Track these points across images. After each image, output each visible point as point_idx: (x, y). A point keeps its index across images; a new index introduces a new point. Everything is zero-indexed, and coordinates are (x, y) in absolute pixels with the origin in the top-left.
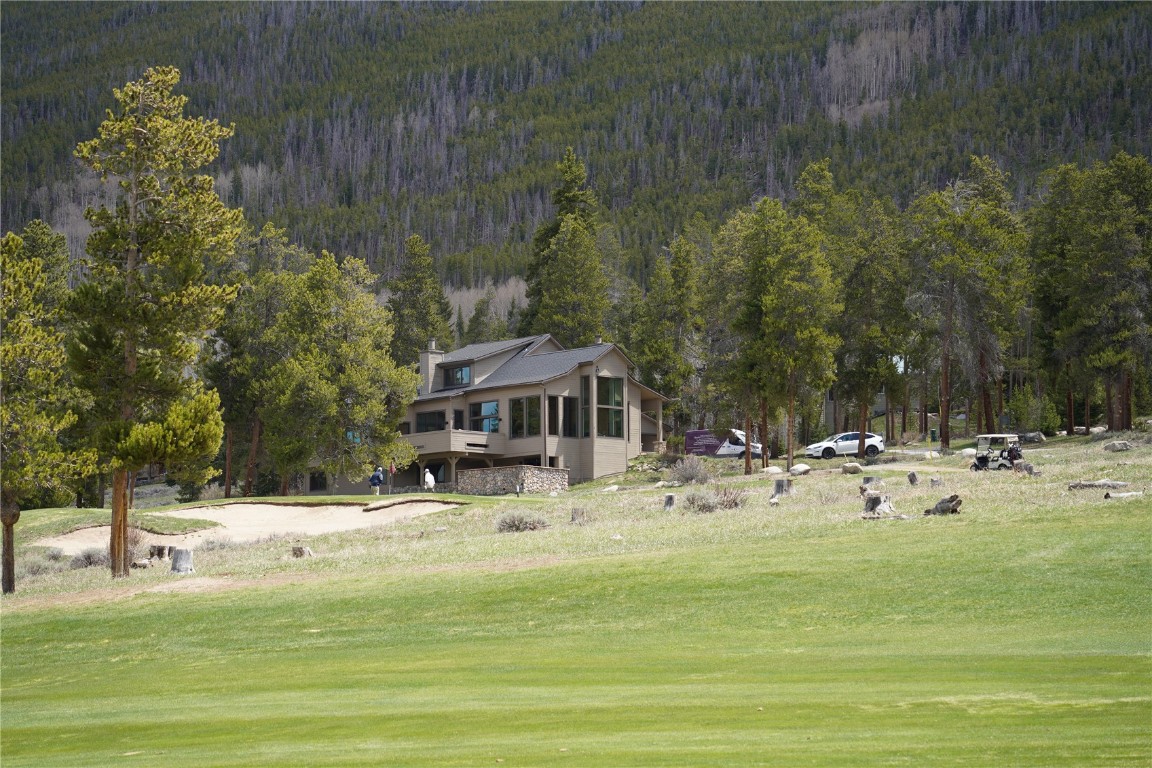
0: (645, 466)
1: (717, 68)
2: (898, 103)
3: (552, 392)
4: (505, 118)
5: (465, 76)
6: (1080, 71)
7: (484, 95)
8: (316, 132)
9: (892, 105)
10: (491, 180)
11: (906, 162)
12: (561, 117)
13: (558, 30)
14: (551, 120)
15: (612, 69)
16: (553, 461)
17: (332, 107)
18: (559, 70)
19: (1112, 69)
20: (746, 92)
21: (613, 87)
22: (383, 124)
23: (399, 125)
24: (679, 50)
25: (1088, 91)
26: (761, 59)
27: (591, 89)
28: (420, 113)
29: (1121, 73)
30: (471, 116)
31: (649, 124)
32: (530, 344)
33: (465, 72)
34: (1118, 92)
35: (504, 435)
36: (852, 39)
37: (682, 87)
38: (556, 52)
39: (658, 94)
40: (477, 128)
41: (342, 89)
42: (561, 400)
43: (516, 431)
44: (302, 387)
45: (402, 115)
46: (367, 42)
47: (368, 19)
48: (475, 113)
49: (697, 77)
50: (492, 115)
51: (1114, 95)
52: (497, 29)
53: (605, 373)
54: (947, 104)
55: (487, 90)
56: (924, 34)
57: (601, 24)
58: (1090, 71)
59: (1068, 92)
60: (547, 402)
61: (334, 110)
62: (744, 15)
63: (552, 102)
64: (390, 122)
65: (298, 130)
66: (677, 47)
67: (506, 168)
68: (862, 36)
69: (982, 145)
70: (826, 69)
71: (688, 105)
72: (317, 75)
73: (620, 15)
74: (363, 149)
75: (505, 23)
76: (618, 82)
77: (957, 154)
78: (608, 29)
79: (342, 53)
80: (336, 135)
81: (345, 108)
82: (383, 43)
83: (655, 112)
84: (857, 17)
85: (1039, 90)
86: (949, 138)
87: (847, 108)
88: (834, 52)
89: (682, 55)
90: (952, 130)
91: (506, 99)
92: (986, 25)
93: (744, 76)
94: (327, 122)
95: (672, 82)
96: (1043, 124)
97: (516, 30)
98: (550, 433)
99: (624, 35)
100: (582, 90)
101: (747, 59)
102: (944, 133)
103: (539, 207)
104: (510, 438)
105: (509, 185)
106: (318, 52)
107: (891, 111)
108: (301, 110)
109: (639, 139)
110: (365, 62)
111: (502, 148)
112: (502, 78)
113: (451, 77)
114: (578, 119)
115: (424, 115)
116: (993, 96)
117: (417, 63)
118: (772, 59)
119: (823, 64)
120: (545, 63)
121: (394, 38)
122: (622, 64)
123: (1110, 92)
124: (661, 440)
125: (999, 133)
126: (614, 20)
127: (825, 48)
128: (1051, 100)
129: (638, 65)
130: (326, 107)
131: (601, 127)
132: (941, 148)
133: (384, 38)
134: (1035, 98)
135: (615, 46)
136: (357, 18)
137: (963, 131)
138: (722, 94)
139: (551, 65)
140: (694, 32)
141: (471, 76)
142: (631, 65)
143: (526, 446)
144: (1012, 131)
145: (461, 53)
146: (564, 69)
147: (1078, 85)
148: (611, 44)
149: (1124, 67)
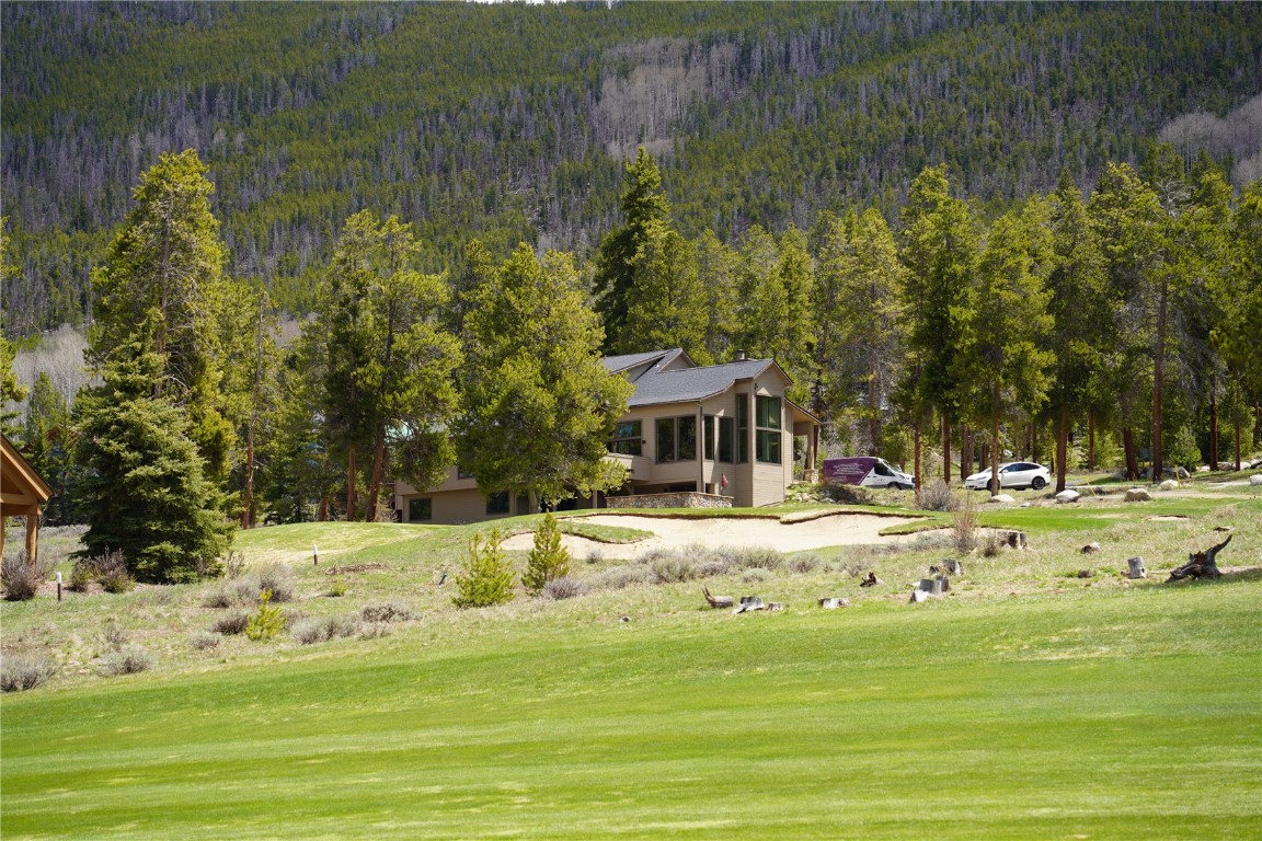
0: (806, 496)
1: (485, 98)
2: (681, 142)
3: (707, 411)
4: (255, 143)
5: (204, 96)
6: (870, 115)
7: (228, 117)
8: (37, 149)
9: (676, 144)
10: (247, 208)
11: (700, 202)
12: (317, 143)
13: (303, 51)
14: (306, 147)
15: (368, 94)
16: (709, 488)
17: (53, 123)
18: (310, 93)
19: (902, 114)
20: (519, 124)
21: (372, 114)
22: (116, 143)
23: (135, 145)
24: (440, 77)
25: (879, 136)
26: (531, 90)
27: (346, 116)
28: (159, 133)
29: (910, 120)
30: (216, 140)
31: (417, 155)
32: (659, 360)
33: (204, 91)
34: (910, 139)
35: (649, 458)
36: (625, 73)
37: (448, 116)
38: (304, 74)
39: (424, 122)
40: (224, 153)
41: (64, 105)
42: (716, 421)
43: (664, 454)
44: (514, 395)
45: (137, 135)
46: (87, 55)
47: (85, 29)
48: (220, 137)
49: (463, 106)
50: (240, 138)
51: (906, 142)
52: (234, 47)
53: (763, 392)
54: (736, 145)
55: (231, 112)
56: (699, 71)
57: (350, 46)
58: (880, 115)
59: (860, 136)
60: (703, 423)
61: (57, 127)
62: (507, 43)
63: (306, 127)
64: (125, 143)
65: (16, 148)
66: (437, 74)
67: (263, 197)
68: (637, 70)
69: (779, 188)
70: (601, 104)
71: (458, 136)
72: (32, 89)
73: (370, 37)
74: (96, 172)
75: (242, 40)
76: (377, 108)
77: (753, 196)
78: (360, 52)
79: (59, 65)
80: (63, 154)
81: (68, 126)
82: (105, 56)
83: (423, 142)
84: (628, 50)
85: (831, 132)
86: (743, 179)
87: (626, 145)
88: (609, 86)
89: (443, 83)
90: (745, 170)
91: (254, 121)
92: (763, 65)
93: (514, 109)
94: (49, 141)
95: (437, 111)
96: (839, 168)
97: (255, 48)
98: (707, 458)
99: (377, 59)
100: (337, 115)
101: (516, 91)
102: (737, 173)
103: (308, 239)
104: (657, 463)
105: (270, 214)
106: (31, 61)
107: (676, 150)
108: (17, 126)
109: (409, 170)
110: (87, 76)
111: (256, 175)
112: (247, 99)
113: (189, 97)
114: (339, 146)
115: (162, 136)
116: (784, 137)
117: (147, 79)
118: (544, 91)
119: (598, 99)
120: (292, 85)
121: (117, 51)
122: (378, 89)
123: (903, 139)
124: (813, 468)
125: (794, 177)
126: (365, 42)
127: (599, 81)
128: (843, 145)
129: (395, 91)
130: (46, 123)
131: (364, 156)
132: (737, 191)
133: (105, 51)
134: (827, 141)
135: (369, 70)
136: (73, 27)
137: (756, 173)
138: (493, 126)
139: (300, 87)
140: (455, 60)
141: (211, 97)
142: (388, 91)
143: (677, 471)
144: (808, 174)
145: (197, 70)
146: (314, 92)
147: (869, 129)
148: (364, 68)
149: (913, 113)
